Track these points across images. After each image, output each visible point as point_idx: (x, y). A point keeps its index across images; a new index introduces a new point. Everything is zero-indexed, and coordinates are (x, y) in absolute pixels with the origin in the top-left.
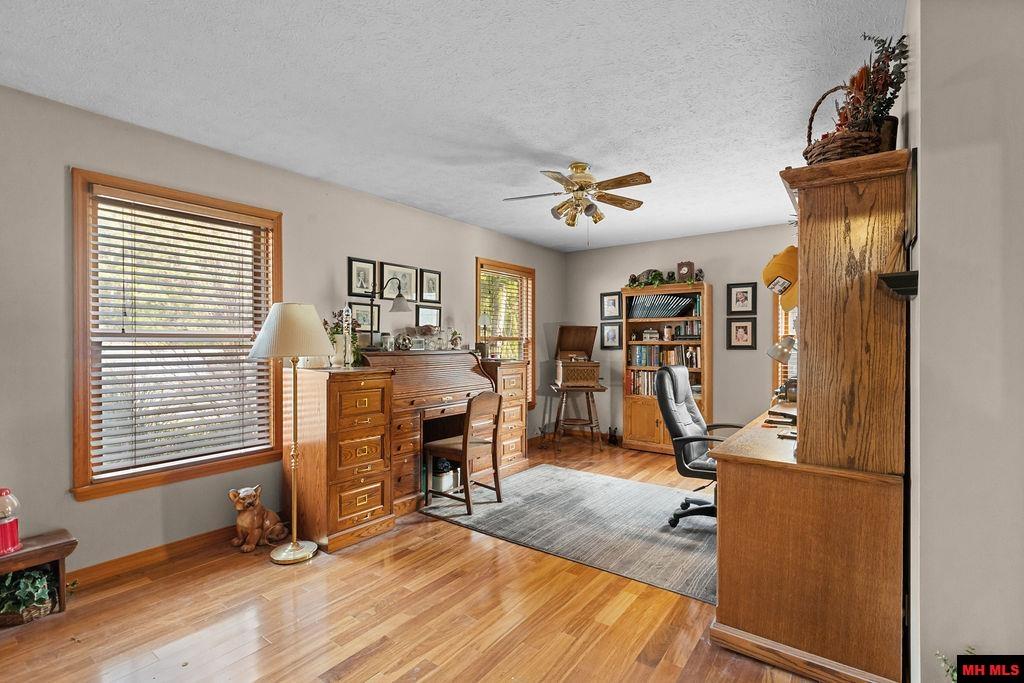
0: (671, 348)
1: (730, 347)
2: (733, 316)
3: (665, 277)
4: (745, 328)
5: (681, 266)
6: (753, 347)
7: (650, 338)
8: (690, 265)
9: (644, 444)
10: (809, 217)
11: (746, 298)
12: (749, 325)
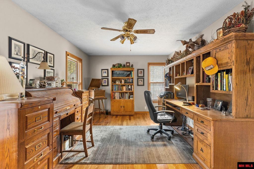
0: (124, 85)
1: (138, 85)
2: (139, 78)
3: (123, 65)
4: (142, 80)
5: (127, 63)
6: (143, 85)
7: (118, 83)
8: (129, 63)
9: (117, 113)
10: (237, 48)
11: (142, 73)
12: (142, 79)
